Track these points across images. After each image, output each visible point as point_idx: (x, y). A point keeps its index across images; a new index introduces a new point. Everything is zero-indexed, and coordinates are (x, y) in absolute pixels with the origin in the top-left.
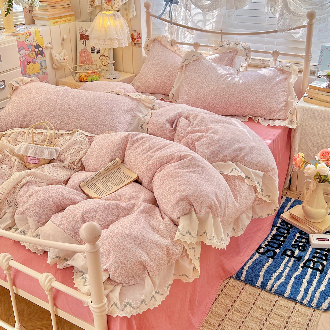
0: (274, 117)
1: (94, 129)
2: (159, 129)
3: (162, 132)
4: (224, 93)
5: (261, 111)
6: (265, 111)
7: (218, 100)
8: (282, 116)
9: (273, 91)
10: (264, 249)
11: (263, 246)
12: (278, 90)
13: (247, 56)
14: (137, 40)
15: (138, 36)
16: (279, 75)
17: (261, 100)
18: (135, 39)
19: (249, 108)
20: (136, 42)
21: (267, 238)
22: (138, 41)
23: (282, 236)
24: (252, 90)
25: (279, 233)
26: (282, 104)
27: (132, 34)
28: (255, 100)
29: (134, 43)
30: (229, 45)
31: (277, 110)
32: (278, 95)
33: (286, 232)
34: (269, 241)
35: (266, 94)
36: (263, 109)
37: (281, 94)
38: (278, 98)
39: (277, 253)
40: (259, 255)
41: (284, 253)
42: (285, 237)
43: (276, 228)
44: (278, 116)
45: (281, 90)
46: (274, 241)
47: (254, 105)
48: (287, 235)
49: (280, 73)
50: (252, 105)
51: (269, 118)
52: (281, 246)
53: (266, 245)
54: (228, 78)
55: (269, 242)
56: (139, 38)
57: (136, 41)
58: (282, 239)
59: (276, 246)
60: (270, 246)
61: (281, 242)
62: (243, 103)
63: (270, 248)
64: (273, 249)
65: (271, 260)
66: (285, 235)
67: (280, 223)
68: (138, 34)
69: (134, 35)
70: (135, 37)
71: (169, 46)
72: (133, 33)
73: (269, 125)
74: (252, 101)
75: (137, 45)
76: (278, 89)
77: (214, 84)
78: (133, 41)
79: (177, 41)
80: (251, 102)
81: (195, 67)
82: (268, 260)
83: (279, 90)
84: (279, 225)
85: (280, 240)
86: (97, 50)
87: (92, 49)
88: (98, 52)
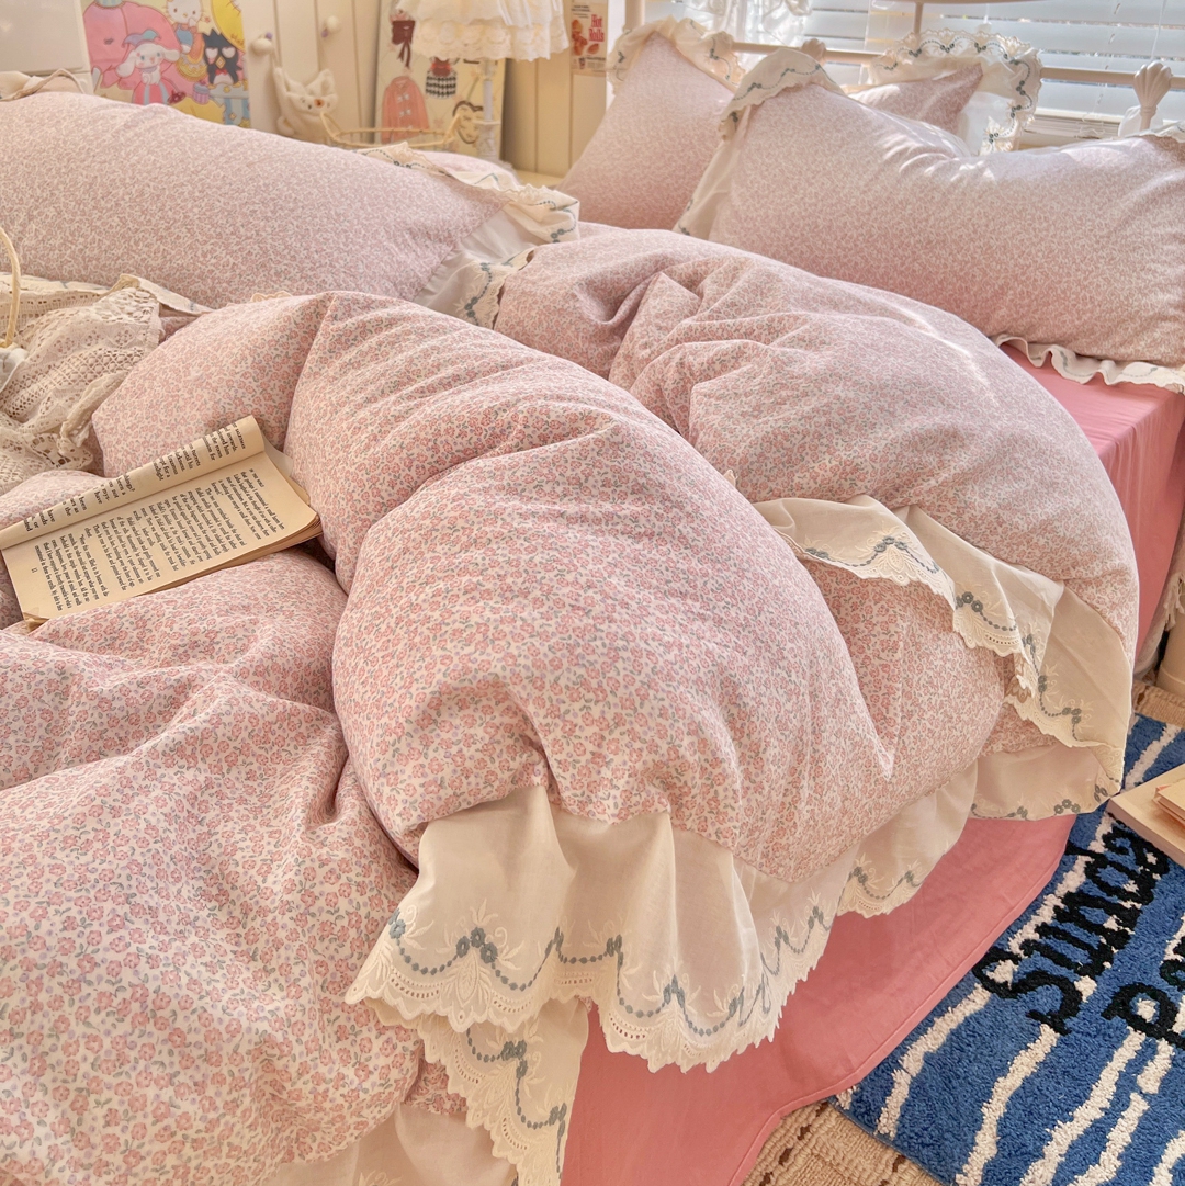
0: (1122, 351)
1: (224, 285)
2: (540, 322)
3: (554, 333)
4: (904, 225)
5: (1067, 317)
6: (1085, 318)
7: (870, 254)
8: (1163, 349)
9: (1128, 232)
10: (1016, 968)
11: (1014, 946)
12: (1154, 231)
13: (1023, 93)
14: (591, 43)
15: (595, 30)
16: (1165, 166)
17: (1069, 268)
18: (584, 42)
19: (1012, 300)
20: (585, 52)
21: (1034, 907)
22: (594, 48)
23: (1112, 909)
24: (1033, 220)
25: (1095, 891)
26: (1169, 292)
27: (575, 23)
28: (1041, 266)
29: (578, 58)
30: (948, 50)
31: (1140, 318)
32: (1154, 253)
33: (1131, 887)
34: (1044, 924)
35: (1098, 242)
36: (1074, 305)
37: (1165, 248)
38: (1153, 266)
39: (1084, 999)
40: (987, 994)
41: (1120, 1005)
42: (1129, 918)
43: (1082, 860)
44: (1141, 346)
45: (1169, 230)
46: (1070, 927)
47: (1035, 288)
48: (1139, 906)
49: (1168, 160)
50: (1027, 286)
51: (1099, 353)
52: (1107, 965)
53: (1027, 946)
54: (923, 163)
55: (1043, 929)
56: (600, 37)
57: (586, 48)
58: (1111, 923)
59: (1080, 957)
60: (1047, 952)
61: (1104, 941)
62: (985, 274)
63: (1047, 964)
64: (1063, 971)
65: (1048, 1035)
66: (1128, 905)
67: (1106, 838)
68: (598, 22)
69: (581, 27)
70: (586, 34)
71: (701, 58)
72: (576, 18)
73: (1097, 380)
74: (1028, 267)
75: (591, 65)
76: (1155, 226)
77: (862, 183)
78: (576, 50)
79: (736, 39)
80: (1023, 274)
81: (788, 116)
82: (1035, 1036)
83: (1161, 231)
84: (1098, 846)
85: (1099, 929)
86: (445, 83)
87: (428, 78)
88: (450, 90)
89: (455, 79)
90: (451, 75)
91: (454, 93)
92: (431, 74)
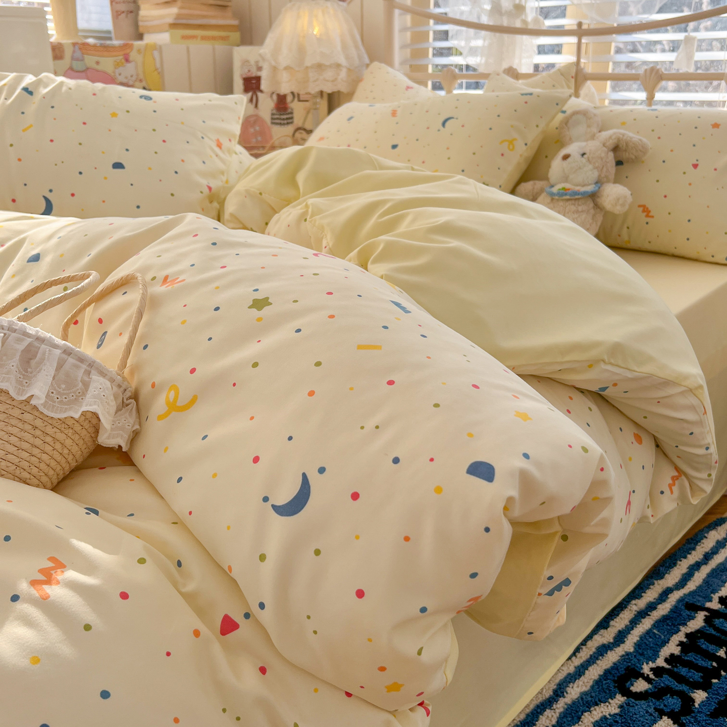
10: (648, 684)
23: (722, 643)
25: (711, 632)
34: (672, 655)
39: (697, 706)
43: (702, 614)
46: (691, 656)
52: (716, 682)
53: (658, 671)
55: (671, 659)
58: (722, 653)
59: (697, 676)
60: (673, 675)
61: (715, 664)
63: (672, 683)
64: (683, 687)
85: (713, 657)
86: (285, 117)
87: (273, 114)
88: (289, 121)
89: (292, 113)
90: (289, 111)
91: (292, 123)
92: (275, 112)
